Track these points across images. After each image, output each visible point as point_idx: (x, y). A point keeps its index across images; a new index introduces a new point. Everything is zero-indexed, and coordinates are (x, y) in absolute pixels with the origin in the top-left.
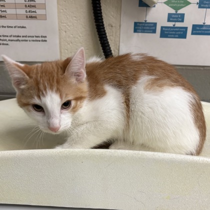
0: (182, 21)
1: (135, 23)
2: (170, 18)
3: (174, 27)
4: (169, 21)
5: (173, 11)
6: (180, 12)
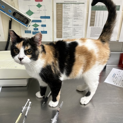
0: (38, 30)
1: (25, 31)
2: (34, 29)
3: (36, 32)
4: (34, 30)
5: (35, 28)
6: (37, 28)
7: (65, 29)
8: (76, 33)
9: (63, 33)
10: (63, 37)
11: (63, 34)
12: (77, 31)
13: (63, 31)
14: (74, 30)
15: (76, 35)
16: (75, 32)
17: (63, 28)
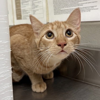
7: (24, 4)
8: (36, 9)
9: (22, 11)
10: (22, 17)
11: (22, 13)
12: (37, 7)
13: (22, 9)
14: (33, 4)
15: (36, 13)
16: (34, 8)
17: (21, 4)
